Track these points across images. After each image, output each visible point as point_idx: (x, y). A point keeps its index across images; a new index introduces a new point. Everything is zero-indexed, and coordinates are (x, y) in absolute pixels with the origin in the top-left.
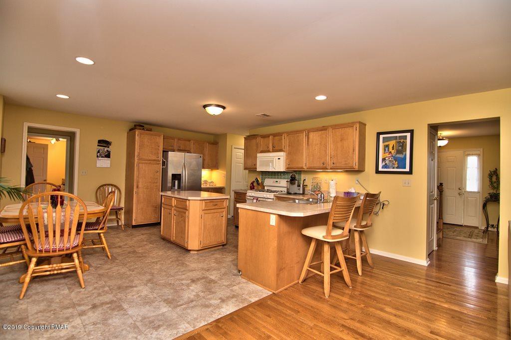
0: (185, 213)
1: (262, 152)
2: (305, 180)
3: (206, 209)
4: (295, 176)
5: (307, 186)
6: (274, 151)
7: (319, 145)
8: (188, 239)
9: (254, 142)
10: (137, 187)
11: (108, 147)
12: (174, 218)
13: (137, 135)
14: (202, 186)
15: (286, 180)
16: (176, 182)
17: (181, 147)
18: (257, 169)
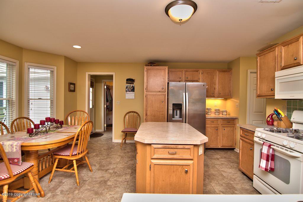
1: (285, 68)
3: (156, 157)
9: (270, 57)
10: (147, 115)
11: (133, 84)
16: (179, 111)
17: (189, 77)
18: (274, 96)
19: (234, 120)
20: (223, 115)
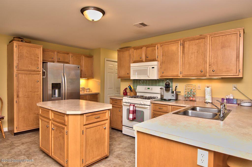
0: (64, 129)
1: (135, 62)
2: (176, 87)
3: (87, 123)
4: (169, 83)
5: (180, 92)
6: (147, 61)
7: (196, 53)
8: (68, 157)
9: (126, 54)
10: (18, 96)
12: (52, 133)
13: (15, 46)
14: (81, 93)
15: (160, 87)
16: (57, 91)
17: (61, 59)
18: (130, 77)
19: (97, 95)
20: (87, 92)
